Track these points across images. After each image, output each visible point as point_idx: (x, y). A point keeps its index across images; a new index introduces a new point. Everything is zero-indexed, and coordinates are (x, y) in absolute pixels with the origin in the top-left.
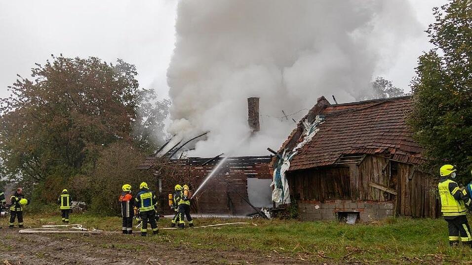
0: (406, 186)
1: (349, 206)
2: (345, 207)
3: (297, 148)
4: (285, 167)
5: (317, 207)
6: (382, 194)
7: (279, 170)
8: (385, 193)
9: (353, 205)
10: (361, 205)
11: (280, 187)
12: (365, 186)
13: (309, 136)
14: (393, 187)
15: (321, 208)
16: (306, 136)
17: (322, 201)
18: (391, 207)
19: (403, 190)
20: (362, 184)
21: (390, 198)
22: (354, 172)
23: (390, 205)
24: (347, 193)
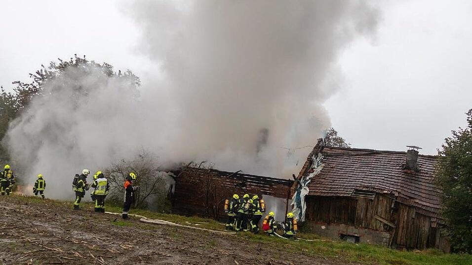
0: (404, 222)
1: (352, 230)
2: (349, 231)
3: (309, 177)
4: (305, 192)
5: (323, 227)
6: (382, 225)
7: (299, 193)
8: (385, 225)
9: (355, 231)
10: (363, 231)
11: (299, 207)
12: (369, 216)
13: (318, 169)
14: (392, 221)
15: (327, 229)
16: (314, 168)
17: (328, 223)
18: (388, 237)
19: (401, 225)
20: (366, 215)
21: (388, 229)
22: (361, 204)
23: (387, 235)
24: (352, 220)
